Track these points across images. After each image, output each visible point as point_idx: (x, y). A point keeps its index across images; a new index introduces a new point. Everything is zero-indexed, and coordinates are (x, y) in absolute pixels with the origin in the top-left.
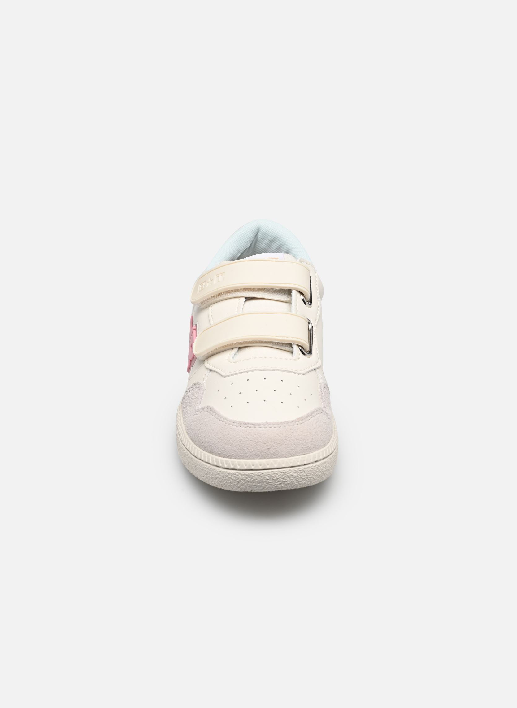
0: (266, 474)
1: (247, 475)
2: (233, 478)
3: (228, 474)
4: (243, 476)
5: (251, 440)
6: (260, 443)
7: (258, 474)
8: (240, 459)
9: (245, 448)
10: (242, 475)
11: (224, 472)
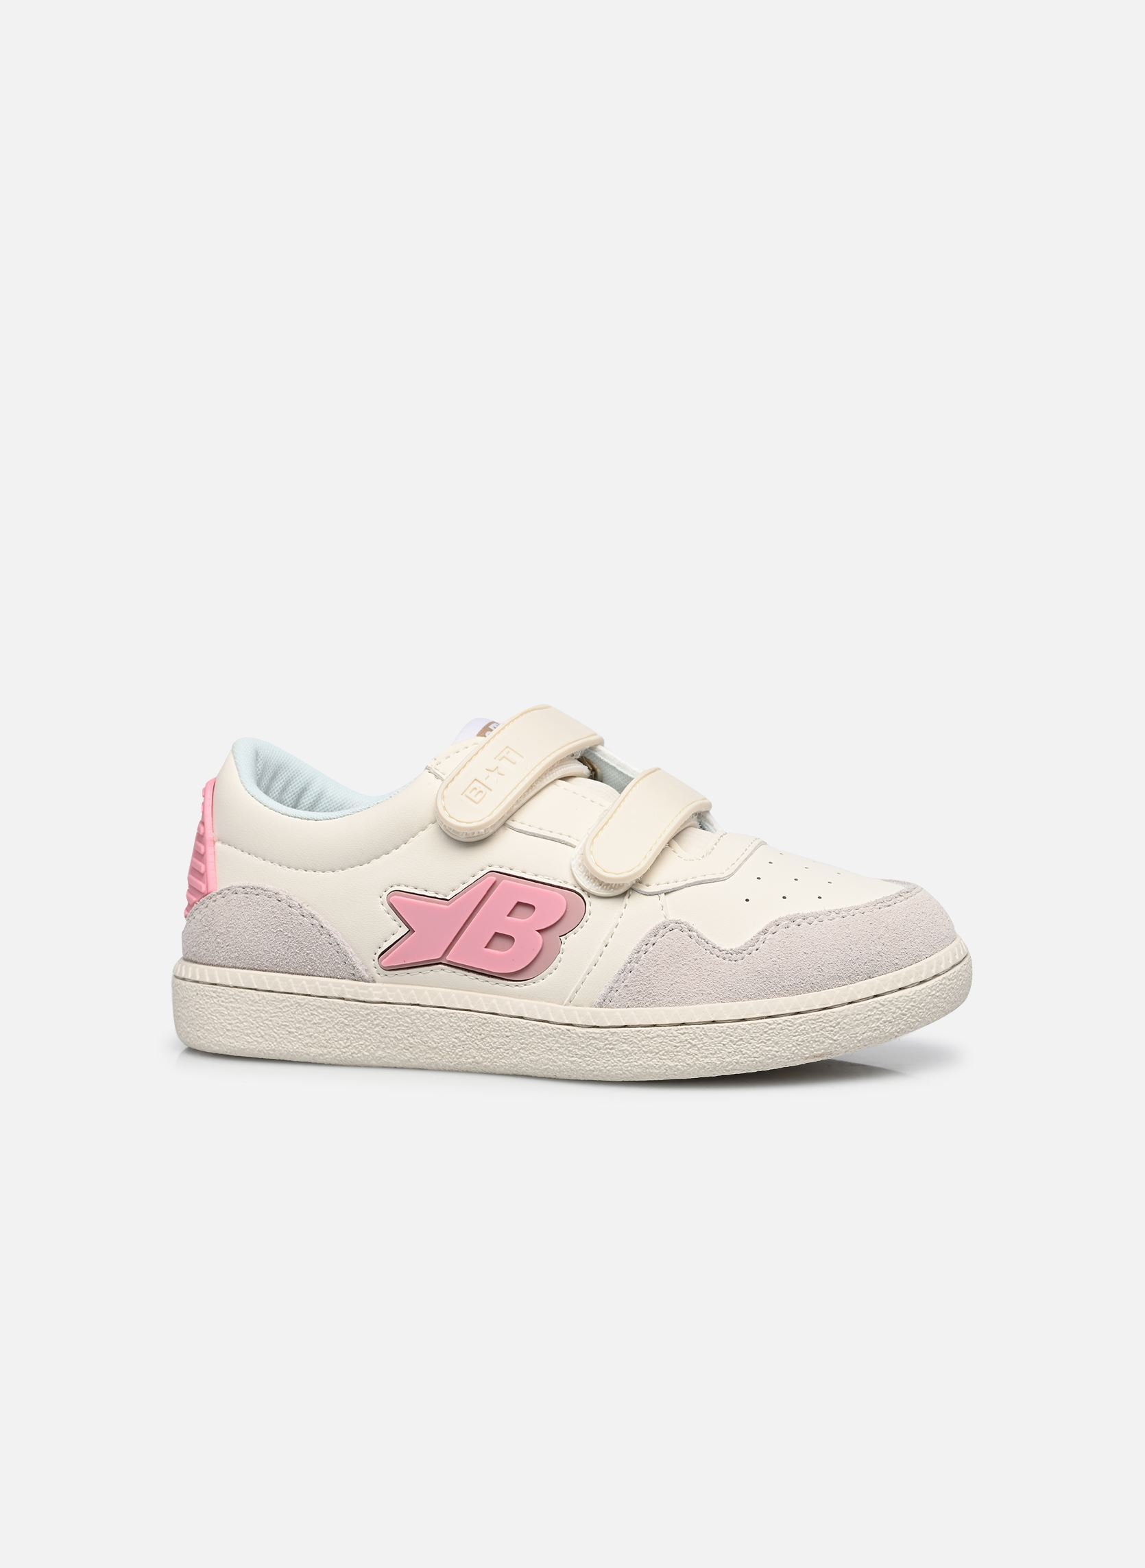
11: (923, 989)
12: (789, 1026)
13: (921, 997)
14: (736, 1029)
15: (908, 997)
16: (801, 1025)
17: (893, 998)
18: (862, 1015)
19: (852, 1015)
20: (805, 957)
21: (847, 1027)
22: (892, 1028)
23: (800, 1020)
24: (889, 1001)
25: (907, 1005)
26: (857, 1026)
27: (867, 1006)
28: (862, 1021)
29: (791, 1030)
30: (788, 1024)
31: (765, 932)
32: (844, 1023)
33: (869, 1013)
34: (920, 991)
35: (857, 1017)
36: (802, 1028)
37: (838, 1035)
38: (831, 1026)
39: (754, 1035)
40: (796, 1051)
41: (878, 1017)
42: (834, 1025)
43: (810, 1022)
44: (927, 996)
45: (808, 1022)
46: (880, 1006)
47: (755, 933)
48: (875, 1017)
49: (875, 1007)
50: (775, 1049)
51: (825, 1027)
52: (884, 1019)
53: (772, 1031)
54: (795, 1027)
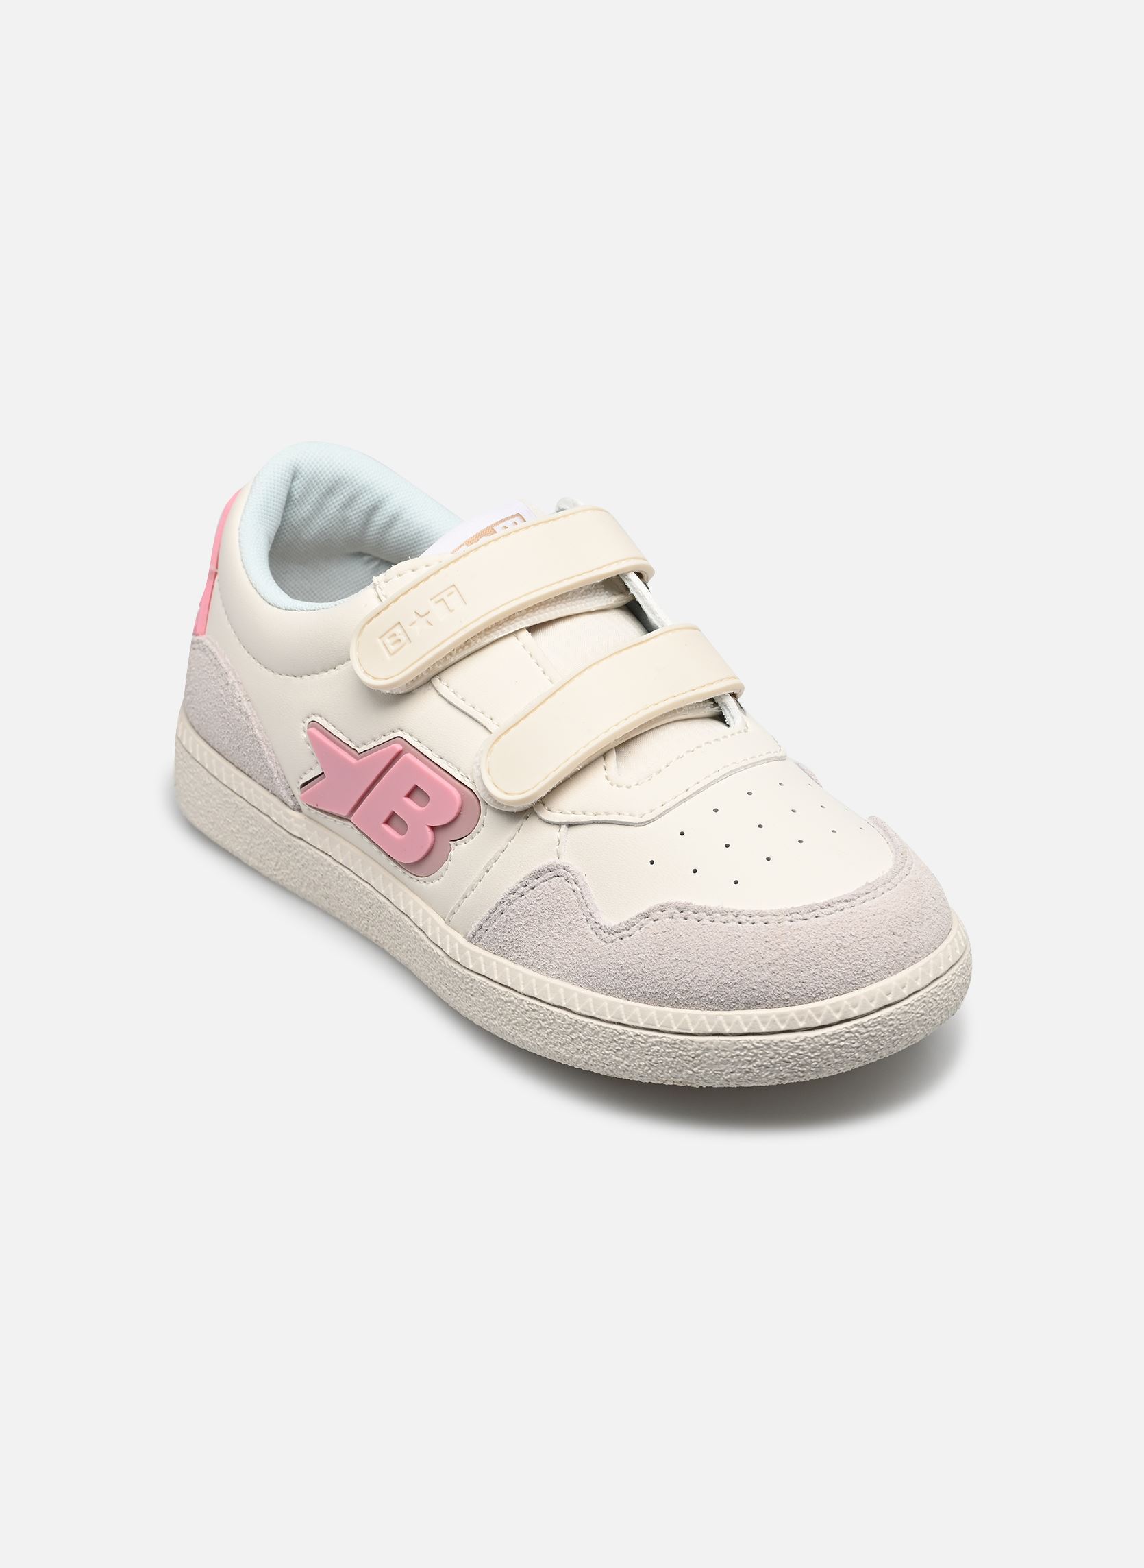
0: (918, 1003)
1: (879, 1023)
2: (842, 1044)
3: (827, 1040)
4: (870, 1029)
5: (862, 937)
6: (884, 936)
7: (903, 1011)
8: (849, 991)
9: (856, 962)
10: (866, 1027)
11: (816, 1037)
12: (641, 1042)
13: (812, 1045)
14: (584, 1026)
15: (792, 1043)
16: (654, 1045)
17: (772, 1041)
18: (728, 1053)
19: (716, 1050)
20: (675, 963)
21: (709, 1062)
22: (771, 1074)
23: (654, 1040)
24: (765, 1044)
25: (791, 1051)
26: (723, 1063)
27: (735, 1043)
28: (728, 1059)
29: (643, 1048)
30: (640, 1039)
31: (646, 916)
32: (706, 1057)
33: (738, 1052)
34: (812, 1039)
35: (723, 1053)
36: (655, 1048)
37: (699, 1067)
38: (689, 1056)
39: (602, 1040)
40: (650, 1071)
41: (749, 1059)
42: (693, 1056)
43: (664, 1045)
44: (823, 1045)
45: (661, 1044)
46: (752, 1047)
47: (634, 915)
48: (746, 1058)
49: (745, 1047)
50: (626, 1062)
51: (681, 1055)
52: (759, 1062)
53: (622, 1042)
54: (648, 1045)
